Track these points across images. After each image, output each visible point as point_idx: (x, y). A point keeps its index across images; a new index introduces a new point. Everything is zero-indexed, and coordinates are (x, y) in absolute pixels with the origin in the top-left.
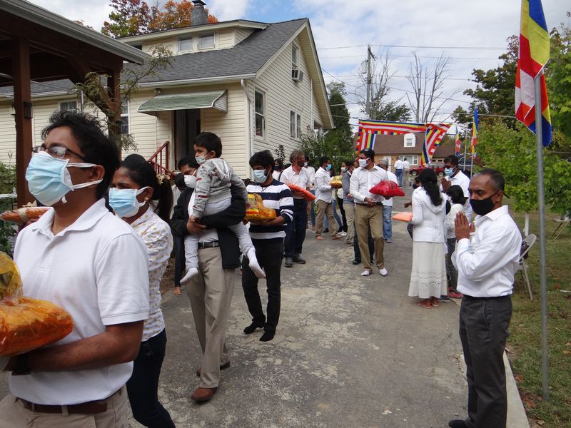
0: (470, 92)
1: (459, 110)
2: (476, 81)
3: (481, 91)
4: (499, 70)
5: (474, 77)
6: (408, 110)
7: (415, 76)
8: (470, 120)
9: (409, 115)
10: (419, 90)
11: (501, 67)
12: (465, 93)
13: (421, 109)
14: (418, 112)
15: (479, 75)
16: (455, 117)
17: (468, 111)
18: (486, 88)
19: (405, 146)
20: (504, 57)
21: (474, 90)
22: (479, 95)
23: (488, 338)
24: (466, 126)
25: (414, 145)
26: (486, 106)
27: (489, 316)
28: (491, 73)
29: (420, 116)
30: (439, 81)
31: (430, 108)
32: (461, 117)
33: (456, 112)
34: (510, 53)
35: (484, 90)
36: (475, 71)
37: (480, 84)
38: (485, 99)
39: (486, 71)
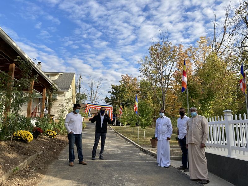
0: (110, 92)
1: (107, 98)
4: (119, 86)
6: (87, 95)
7: (90, 84)
8: (110, 102)
10: (92, 89)
14: (91, 97)
17: (110, 99)
20: (120, 82)
22: (113, 93)
26: (115, 97)
28: (117, 87)
30: (99, 86)
32: (107, 100)
33: (105, 99)
35: (115, 92)
36: (112, 85)
37: (113, 90)
38: (115, 95)
39: (115, 86)
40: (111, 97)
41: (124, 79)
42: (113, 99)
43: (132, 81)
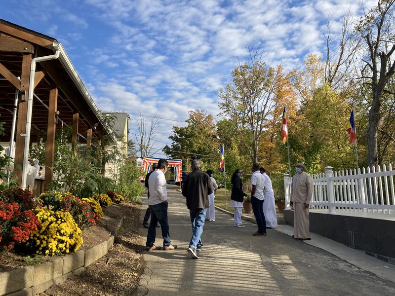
0: (171, 137)
1: (167, 147)
2: (175, 132)
3: (177, 137)
4: (186, 129)
5: (174, 130)
8: (172, 152)
10: (143, 133)
11: (187, 126)
13: (143, 144)
15: (176, 129)
16: (164, 150)
17: (171, 148)
20: (188, 121)
21: (174, 136)
22: (176, 139)
26: (180, 145)
28: (182, 129)
30: (154, 129)
32: (167, 150)
33: (165, 148)
35: (179, 137)
36: (174, 127)
37: (176, 134)
38: (180, 142)
39: (179, 128)
40: (174, 146)
41: (192, 117)
42: (176, 148)
43: (205, 120)
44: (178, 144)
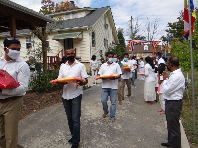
0: (167, 31)
1: (163, 37)
2: (169, 27)
3: (171, 30)
4: (177, 23)
5: (168, 25)
6: (145, 37)
7: (147, 25)
8: (167, 40)
9: (146, 39)
10: (149, 30)
11: (178, 21)
12: (165, 31)
13: (150, 37)
14: (149, 38)
15: (170, 24)
16: (162, 39)
17: (166, 37)
18: (172, 29)
19: (144, 50)
20: (179, 18)
21: (168, 30)
23: (173, 114)
24: (166, 42)
25: (147, 50)
26: (173, 35)
27: (173, 106)
28: (174, 24)
29: (150, 39)
30: (156, 27)
31: (153, 37)
32: (164, 39)
34: (180, 17)
35: (172, 30)
36: (169, 23)
37: (171, 28)
38: (173, 33)
39: (172, 23)
40: (168, 36)
44: (171, 35)
